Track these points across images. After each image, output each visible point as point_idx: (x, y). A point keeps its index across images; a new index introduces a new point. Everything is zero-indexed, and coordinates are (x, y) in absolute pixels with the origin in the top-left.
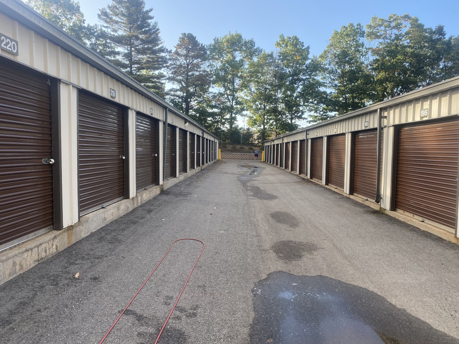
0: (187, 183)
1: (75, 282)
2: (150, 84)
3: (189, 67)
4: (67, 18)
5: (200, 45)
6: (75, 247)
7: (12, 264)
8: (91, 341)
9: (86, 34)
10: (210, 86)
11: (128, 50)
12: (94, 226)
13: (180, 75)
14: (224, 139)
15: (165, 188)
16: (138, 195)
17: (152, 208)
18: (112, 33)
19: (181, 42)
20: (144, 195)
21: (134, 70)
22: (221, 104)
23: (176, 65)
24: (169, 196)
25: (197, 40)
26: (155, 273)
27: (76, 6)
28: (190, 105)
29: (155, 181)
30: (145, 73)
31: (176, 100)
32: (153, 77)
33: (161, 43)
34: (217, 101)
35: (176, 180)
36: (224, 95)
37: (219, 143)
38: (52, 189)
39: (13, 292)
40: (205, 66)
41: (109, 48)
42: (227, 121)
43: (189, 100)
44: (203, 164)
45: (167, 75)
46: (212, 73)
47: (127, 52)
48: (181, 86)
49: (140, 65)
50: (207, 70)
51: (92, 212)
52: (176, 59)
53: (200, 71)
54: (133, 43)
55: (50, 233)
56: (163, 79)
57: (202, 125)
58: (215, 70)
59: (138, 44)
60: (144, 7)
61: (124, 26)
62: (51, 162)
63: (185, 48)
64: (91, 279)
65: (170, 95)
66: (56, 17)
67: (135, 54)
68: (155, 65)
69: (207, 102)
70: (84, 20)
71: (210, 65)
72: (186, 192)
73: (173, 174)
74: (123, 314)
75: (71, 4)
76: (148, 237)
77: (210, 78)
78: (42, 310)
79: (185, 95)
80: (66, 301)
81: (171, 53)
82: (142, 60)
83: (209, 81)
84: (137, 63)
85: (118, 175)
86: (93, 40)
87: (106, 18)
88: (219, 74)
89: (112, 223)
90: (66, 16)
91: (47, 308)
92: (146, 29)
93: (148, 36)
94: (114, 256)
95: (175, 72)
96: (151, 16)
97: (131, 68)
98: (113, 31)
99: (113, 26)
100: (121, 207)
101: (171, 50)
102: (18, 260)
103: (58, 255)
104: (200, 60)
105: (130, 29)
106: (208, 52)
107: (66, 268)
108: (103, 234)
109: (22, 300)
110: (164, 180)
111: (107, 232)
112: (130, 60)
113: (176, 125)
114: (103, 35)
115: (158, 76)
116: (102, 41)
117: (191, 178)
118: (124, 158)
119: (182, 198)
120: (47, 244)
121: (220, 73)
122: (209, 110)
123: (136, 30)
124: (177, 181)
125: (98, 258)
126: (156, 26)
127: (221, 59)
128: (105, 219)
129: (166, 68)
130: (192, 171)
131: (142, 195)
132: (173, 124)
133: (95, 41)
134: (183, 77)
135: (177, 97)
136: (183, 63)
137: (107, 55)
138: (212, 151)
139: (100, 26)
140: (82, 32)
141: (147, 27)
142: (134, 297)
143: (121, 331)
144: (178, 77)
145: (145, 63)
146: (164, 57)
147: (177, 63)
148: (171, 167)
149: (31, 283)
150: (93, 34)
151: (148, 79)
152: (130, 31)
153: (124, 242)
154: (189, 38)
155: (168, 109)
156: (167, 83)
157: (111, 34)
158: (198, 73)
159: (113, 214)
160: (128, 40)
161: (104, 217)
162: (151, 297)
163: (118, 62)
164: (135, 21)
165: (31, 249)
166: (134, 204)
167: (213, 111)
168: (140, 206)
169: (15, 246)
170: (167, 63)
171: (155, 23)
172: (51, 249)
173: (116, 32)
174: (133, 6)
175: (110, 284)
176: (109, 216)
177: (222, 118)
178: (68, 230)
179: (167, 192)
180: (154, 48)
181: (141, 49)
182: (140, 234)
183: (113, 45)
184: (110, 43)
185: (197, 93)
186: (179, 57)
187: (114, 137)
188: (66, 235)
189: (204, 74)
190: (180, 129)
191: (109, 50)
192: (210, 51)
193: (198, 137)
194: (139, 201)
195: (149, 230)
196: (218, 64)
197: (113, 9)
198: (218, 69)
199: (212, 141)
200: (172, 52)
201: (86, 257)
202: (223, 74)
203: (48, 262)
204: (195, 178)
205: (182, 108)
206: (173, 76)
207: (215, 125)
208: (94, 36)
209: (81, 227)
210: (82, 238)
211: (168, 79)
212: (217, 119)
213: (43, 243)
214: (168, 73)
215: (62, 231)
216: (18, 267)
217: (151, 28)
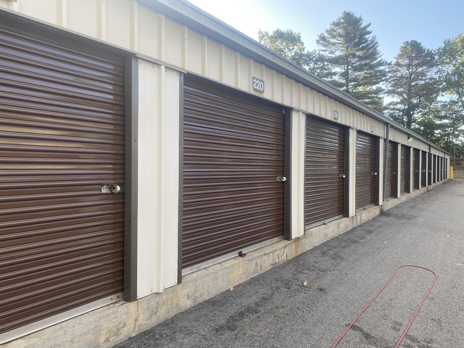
0: (410, 205)
1: (304, 289)
2: (367, 100)
3: (412, 77)
4: (289, 50)
5: (426, 51)
6: (302, 258)
7: (255, 264)
8: (322, 345)
9: (306, 60)
10: (439, 94)
11: (344, 69)
12: (316, 241)
13: (401, 87)
14: (458, 154)
15: (385, 209)
16: (357, 214)
17: (372, 228)
18: (330, 55)
19: (402, 52)
20: (363, 215)
21: (351, 88)
22: (453, 113)
23: (396, 77)
24: (390, 218)
25: (422, 46)
26: (380, 295)
27: (297, 37)
28: (412, 118)
29: (375, 201)
30: (361, 90)
31: (396, 114)
32: (370, 93)
33: (380, 56)
34: (448, 110)
35: (397, 201)
36: (458, 102)
37: (450, 159)
38: (283, 203)
39: (257, 288)
40: (432, 73)
41: (326, 69)
42: (462, 133)
43: (411, 112)
44: (430, 183)
45: (386, 89)
46: (442, 79)
47: (344, 71)
48: (402, 98)
49: (357, 82)
50: (434, 77)
51: (315, 227)
52: (397, 71)
53: (426, 80)
54: (350, 61)
55: (282, 242)
56: (381, 93)
57: (428, 139)
58: (446, 76)
59: (354, 62)
60: (361, 24)
61: (341, 47)
62: (283, 180)
63: (408, 57)
64: (317, 289)
65: (389, 109)
66: (281, 50)
67: (352, 72)
68: (372, 80)
69: (435, 113)
70: (304, 48)
71: (440, 71)
72: (410, 214)
73: (394, 194)
74: (350, 328)
75: (293, 36)
76: (370, 258)
77: (438, 85)
78: (279, 307)
79: (406, 107)
80: (298, 305)
81: (391, 65)
82: (359, 76)
83: (437, 89)
84: (354, 80)
85: (338, 193)
86: (312, 65)
87: (324, 42)
88: (450, 79)
89: (332, 239)
90: (289, 47)
91: (284, 307)
92: (364, 45)
93: (365, 52)
94: (337, 272)
95: (396, 84)
96: (369, 31)
97: (347, 86)
98: (330, 53)
99: (330, 48)
100: (341, 225)
101: (391, 62)
102: (259, 261)
103: (288, 263)
104: (425, 67)
105: (347, 48)
106: (436, 57)
107: (295, 275)
108: (325, 249)
109: (264, 296)
110: (384, 200)
111: (329, 248)
112: (347, 79)
113: (398, 141)
114: (321, 59)
115: (376, 91)
116: (319, 65)
117: (415, 199)
118: (344, 176)
119: (405, 221)
120: (280, 252)
121: (453, 78)
122: (437, 121)
123: (353, 48)
124: (399, 202)
125: (322, 271)
126: (374, 40)
127: (454, 62)
128: (326, 235)
129: (385, 82)
130: (416, 192)
131: (361, 215)
132: (395, 141)
133: (313, 65)
134: (405, 88)
135: (397, 110)
136: (404, 73)
137: (324, 77)
138: (441, 168)
139: (318, 51)
140: (302, 59)
141: (364, 43)
142: (360, 315)
143: (349, 344)
144: (398, 89)
145: (362, 80)
146: (383, 70)
147: (398, 74)
148: (391, 186)
149: (269, 283)
150: (311, 59)
151: (364, 95)
152: (347, 50)
153: (345, 259)
154: (412, 46)
155: (389, 125)
156: (385, 97)
157: (328, 57)
158: (423, 82)
159: (334, 231)
160: (345, 60)
161: (325, 233)
162: (378, 318)
163: (335, 82)
164: (352, 39)
165: (268, 254)
166: (353, 222)
167: (442, 122)
168: (359, 226)
169: (257, 250)
170: (387, 76)
171: (374, 38)
172: (283, 256)
173: (333, 53)
174: (351, 24)
175: (336, 298)
176: (330, 232)
177: (455, 129)
178: (295, 241)
179: (387, 214)
180: (371, 63)
181: (358, 66)
182: (361, 254)
183: (330, 66)
184: (327, 65)
185: (421, 104)
186: (399, 68)
187: (335, 156)
188: (294, 245)
189: (431, 82)
190: (402, 145)
191: (326, 72)
192: (438, 55)
193: (424, 153)
194: (359, 221)
195: (371, 251)
196: (449, 69)
197: (331, 32)
198: (449, 75)
199: (442, 158)
200: (392, 63)
201: (312, 268)
202: (457, 79)
203: (280, 267)
204: (420, 199)
205: (403, 122)
206: (392, 89)
207: (444, 139)
208: (313, 61)
209: (306, 240)
210: (306, 251)
211: (387, 93)
212: (448, 131)
213: (277, 250)
214: (387, 86)
215: (291, 241)
216: (259, 268)
217: (369, 43)
